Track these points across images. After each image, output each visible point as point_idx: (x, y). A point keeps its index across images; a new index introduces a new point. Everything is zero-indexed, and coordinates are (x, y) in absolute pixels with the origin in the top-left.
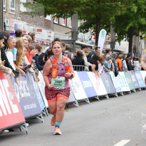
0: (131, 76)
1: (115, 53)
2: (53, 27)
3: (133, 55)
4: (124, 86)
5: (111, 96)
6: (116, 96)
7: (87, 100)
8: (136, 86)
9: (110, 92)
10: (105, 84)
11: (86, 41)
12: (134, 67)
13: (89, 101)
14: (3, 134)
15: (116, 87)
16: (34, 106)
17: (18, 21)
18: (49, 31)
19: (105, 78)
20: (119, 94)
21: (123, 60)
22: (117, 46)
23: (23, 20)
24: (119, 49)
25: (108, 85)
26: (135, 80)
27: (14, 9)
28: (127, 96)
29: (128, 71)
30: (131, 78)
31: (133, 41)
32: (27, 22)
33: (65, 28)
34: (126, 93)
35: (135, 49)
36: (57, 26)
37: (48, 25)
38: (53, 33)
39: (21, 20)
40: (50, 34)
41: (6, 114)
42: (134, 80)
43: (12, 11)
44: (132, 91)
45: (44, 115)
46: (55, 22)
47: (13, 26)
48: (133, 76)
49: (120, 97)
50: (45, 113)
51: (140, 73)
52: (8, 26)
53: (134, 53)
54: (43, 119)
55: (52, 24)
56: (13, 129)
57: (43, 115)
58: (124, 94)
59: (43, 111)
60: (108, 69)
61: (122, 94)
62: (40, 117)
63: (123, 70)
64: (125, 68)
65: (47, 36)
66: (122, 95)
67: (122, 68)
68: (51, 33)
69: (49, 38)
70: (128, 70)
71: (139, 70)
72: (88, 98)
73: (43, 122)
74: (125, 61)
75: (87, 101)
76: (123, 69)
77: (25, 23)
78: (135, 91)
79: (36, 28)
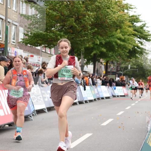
0: (94, 89)
1: (84, 73)
2: (41, 54)
3: (96, 74)
4: (90, 96)
5: (81, 103)
6: (84, 103)
8: (98, 96)
9: (80, 100)
12: (96, 83)
14: (5, 128)
15: (84, 96)
17: (17, 49)
18: (39, 57)
20: (86, 102)
21: (89, 78)
22: (85, 68)
23: (20, 48)
24: (86, 71)
26: (97, 92)
27: (15, 41)
28: (92, 103)
29: (92, 86)
31: (96, 65)
32: (24, 50)
33: (49, 55)
34: (91, 101)
35: (97, 71)
36: (44, 53)
37: (38, 53)
38: (41, 58)
39: (19, 49)
40: (39, 59)
41: (7, 114)
42: (96, 92)
43: (13, 42)
44: (95, 100)
45: (33, 115)
46: (43, 50)
47: (14, 53)
48: (96, 89)
49: (87, 104)
50: (34, 114)
51: (100, 87)
52: (10, 52)
53: (97, 73)
54: (32, 118)
55: (41, 52)
56: (12, 125)
57: (32, 115)
58: (89, 102)
59: (33, 112)
60: (79, 84)
61: (88, 102)
62: (31, 117)
63: (89, 85)
64: (90, 83)
65: (37, 60)
67: (88, 84)
68: (40, 58)
69: (39, 62)
71: (100, 85)
73: (33, 120)
74: (90, 79)
76: (89, 84)
77: (22, 51)
78: (97, 100)
79: (30, 54)
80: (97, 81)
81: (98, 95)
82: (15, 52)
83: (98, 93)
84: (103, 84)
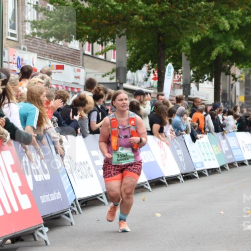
0: (219, 142)
2: (83, 61)
4: (210, 160)
5: (188, 177)
6: (196, 177)
7: (147, 185)
8: (230, 158)
9: (185, 170)
10: (176, 157)
11: (140, 84)
12: (225, 126)
13: (151, 186)
14: (5, 247)
15: (194, 161)
16: (56, 196)
17: (22, 51)
18: (76, 68)
19: (176, 147)
20: (201, 174)
21: (205, 115)
23: (31, 50)
25: (181, 159)
26: (227, 149)
27: (15, 32)
28: (215, 177)
30: (220, 145)
31: (221, 81)
32: (39, 54)
33: (103, 62)
34: (213, 171)
35: (225, 95)
36: (90, 58)
37: (74, 58)
38: (83, 71)
39: (28, 50)
40: (78, 74)
42: (225, 149)
43: (12, 35)
44: (223, 168)
45: (74, 212)
46: (87, 52)
47: (15, 61)
48: (223, 142)
49: (203, 178)
50: (75, 209)
51: (235, 136)
52: (7, 60)
53: (224, 102)
54: (72, 219)
55: (81, 57)
56: (22, 238)
57: (72, 212)
58: (210, 174)
59: (72, 205)
61: (206, 173)
62: (68, 216)
63: (205, 133)
65: (73, 77)
66: (205, 175)
67: (205, 129)
68: (79, 71)
69: (77, 81)
70: (215, 132)
71: (234, 131)
72: (149, 181)
73: (74, 223)
74: (209, 117)
75: (146, 187)
76: (207, 130)
77: (35, 55)
78: (227, 168)
79: (55, 64)
80: (225, 121)
81: (230, 156)
82: (19, 59)
83: (230, 151)
84: (241, 129)
